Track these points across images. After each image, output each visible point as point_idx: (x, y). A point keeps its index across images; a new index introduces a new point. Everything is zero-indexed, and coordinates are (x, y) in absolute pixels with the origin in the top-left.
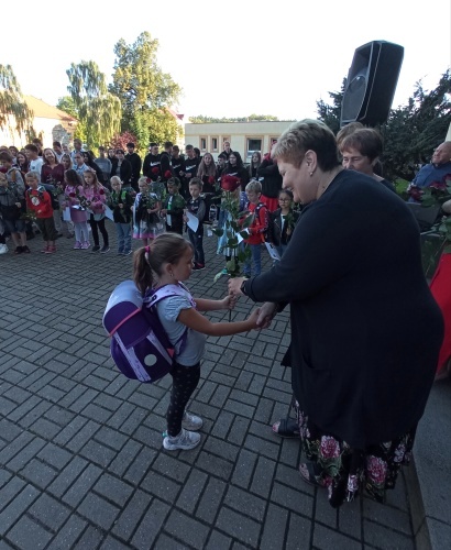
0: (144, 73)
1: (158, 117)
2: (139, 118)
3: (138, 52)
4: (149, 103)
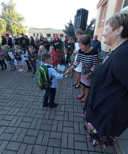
0: (12, 13)
1: (19, 27)
2: (12, 27)
3: (10, 6)
4: (15, 22)
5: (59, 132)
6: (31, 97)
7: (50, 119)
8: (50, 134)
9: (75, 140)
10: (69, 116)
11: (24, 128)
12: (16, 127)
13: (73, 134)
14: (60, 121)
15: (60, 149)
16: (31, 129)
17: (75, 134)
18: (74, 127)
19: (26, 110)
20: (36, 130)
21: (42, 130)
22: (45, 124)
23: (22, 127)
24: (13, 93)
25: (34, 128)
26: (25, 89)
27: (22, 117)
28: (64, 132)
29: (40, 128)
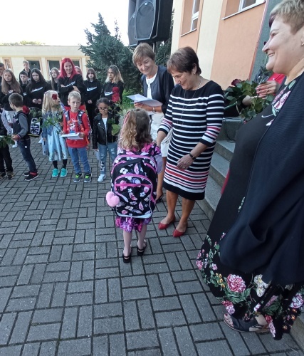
5: (149, 330)
6: (33, 251)
7: (112, 302)
8: (126, 341)
9: (196, 339)
10: (160, 283)
11: (44, 341)
12: (18, 344)
13: (184, 325)
16: (67, 339)
17: (191, 324)
18: (182, 309)
19: (33, 289)
20: (82, 338)
21: (99, 335)
22: (103, 318)
23: (37, 341)
25: (74, 335)
26: (8, 230)
27: (28, 311)
28: (161, 328)
29: (93, 332)
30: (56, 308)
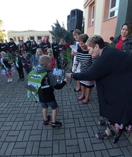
5: (75, 139)
6: (31, 109)
8: (65, 143)
9: (92, 143)
10: (79, 122)
11: (35, 141)
12: (26, 141)
13: (88, 138)
14: (72, 129)
15: (79, 154)
16: (43, 141)
17: (91, 137)
18: (87, 132)
19: (31, 123)
20: (49, 141)
21: (55, 140)
22: (57, 134)
24: (9, 106)
25: (46, 140)
26: (22, 101)
27: (29, 130)
28: (79, 138)
29: (53, 139)
30: (39, 130)
